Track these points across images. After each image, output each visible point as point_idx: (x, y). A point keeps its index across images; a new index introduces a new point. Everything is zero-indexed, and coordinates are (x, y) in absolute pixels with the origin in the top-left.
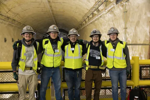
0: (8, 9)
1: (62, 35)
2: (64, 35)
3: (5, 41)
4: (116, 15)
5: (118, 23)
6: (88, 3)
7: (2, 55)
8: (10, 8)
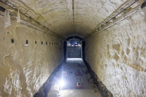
0: (44, 20)
1: (76, 40)
2: (77, 40)
3: (42, 43)
4: (133, 21)
5: (136, 27)
6: (106, 13)
7: (40, 53)
8: (46, 19)
